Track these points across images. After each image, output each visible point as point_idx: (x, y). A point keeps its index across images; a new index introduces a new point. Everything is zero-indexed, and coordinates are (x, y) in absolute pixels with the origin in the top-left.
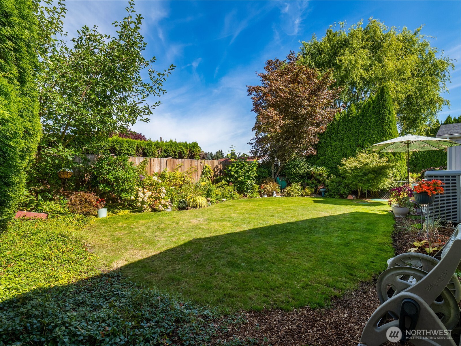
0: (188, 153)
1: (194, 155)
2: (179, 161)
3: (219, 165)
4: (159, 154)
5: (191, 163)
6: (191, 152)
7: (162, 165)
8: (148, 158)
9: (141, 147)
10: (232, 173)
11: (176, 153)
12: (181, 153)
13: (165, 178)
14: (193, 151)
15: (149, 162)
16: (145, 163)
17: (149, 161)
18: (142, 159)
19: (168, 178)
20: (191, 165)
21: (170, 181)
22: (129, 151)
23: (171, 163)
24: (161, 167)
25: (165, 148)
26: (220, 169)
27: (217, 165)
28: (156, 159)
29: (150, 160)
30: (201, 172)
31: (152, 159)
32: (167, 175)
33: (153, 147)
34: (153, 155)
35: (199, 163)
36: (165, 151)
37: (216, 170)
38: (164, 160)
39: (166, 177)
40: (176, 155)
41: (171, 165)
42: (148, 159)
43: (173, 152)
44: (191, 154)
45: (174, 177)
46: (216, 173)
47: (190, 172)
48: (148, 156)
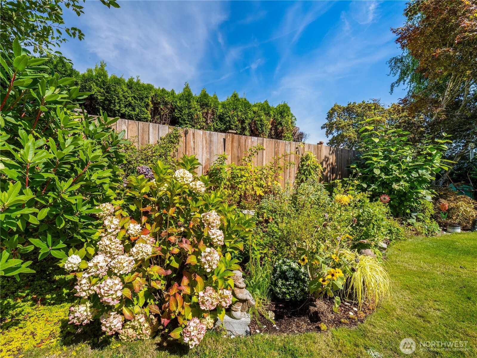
0: (270, 126)
1: (282, 131)
2: (252, 142)
3: (331, 157)
4: (206, 122)
5: (276, 147)
6: (276, 124)
7: (214, 148)
8: (179, 128)
9: (166, 104)
10: (377, 172)
11: (246, 124)
12: (255, 124)
13: (221, 179)
14: (280, 124)
15: (182, 139)
16: (173, 139)
17: (183, 135)
18: (166, 130)
19: (229, 180)
20: (276, 153)
21: (233, 187)
22: (134, 110)
23: (235, 144)
24: (210, 153)
25: (220, 110)
26: (332, 164)
27: (328, 155)
28: (201, 132)
29: (186, 133)
30: (296, 168)
31: (191, 131)
32: (226, 174)
33: (194, 104)
34: (193, 122)
35: (293, 150)
36: (221, 118)
37: (325, 166)
38: (218, 137)
39: (224, 175)
40: (244, 129)
41: (235, 150)
42: (180, 131)
43: (239, 120)
44: (276, 129)
45: (242, 176)
46: (325, 173)
47: (275, 167)
48: (180, 125)
